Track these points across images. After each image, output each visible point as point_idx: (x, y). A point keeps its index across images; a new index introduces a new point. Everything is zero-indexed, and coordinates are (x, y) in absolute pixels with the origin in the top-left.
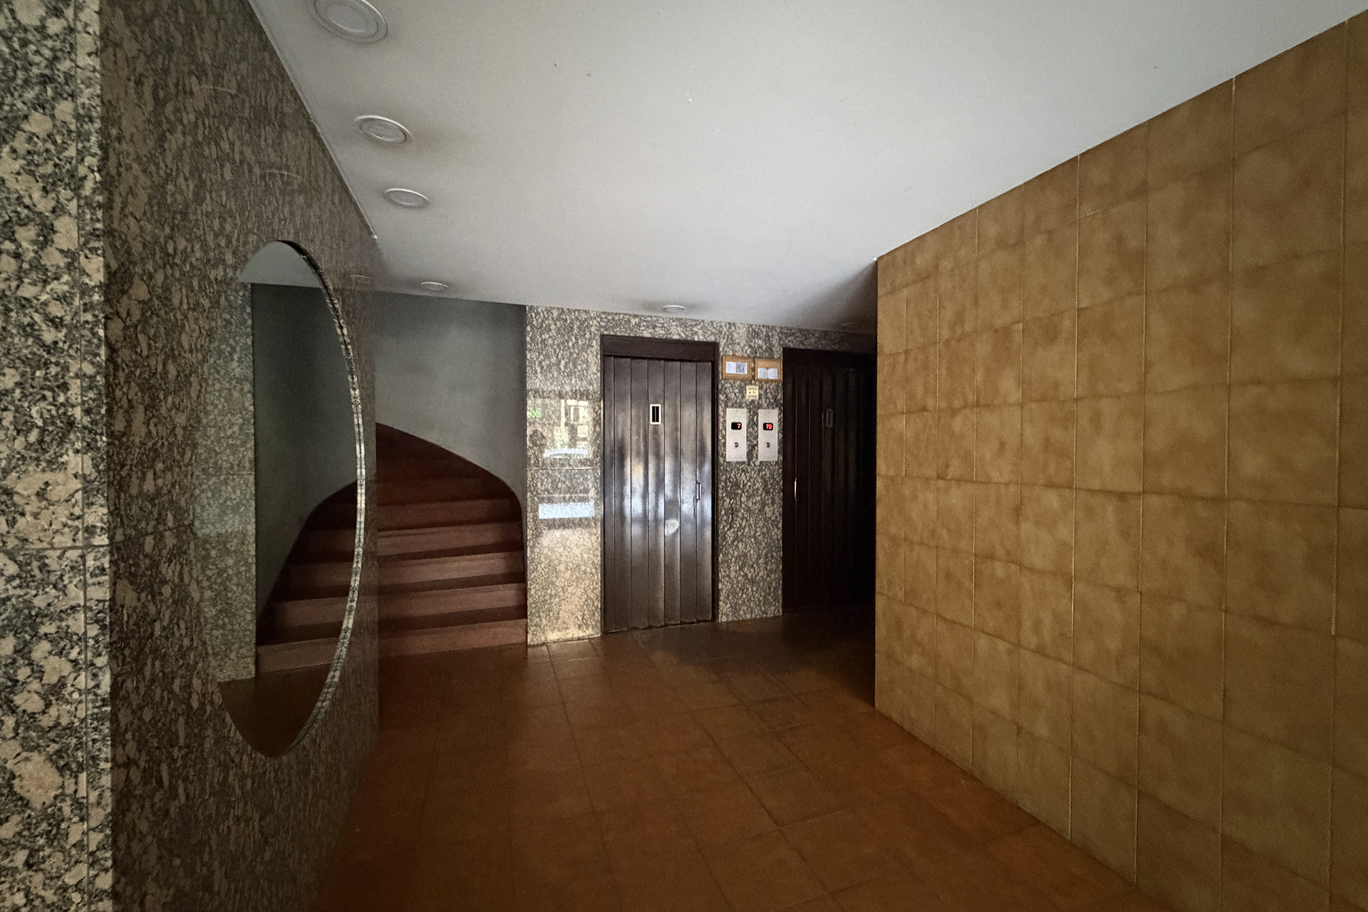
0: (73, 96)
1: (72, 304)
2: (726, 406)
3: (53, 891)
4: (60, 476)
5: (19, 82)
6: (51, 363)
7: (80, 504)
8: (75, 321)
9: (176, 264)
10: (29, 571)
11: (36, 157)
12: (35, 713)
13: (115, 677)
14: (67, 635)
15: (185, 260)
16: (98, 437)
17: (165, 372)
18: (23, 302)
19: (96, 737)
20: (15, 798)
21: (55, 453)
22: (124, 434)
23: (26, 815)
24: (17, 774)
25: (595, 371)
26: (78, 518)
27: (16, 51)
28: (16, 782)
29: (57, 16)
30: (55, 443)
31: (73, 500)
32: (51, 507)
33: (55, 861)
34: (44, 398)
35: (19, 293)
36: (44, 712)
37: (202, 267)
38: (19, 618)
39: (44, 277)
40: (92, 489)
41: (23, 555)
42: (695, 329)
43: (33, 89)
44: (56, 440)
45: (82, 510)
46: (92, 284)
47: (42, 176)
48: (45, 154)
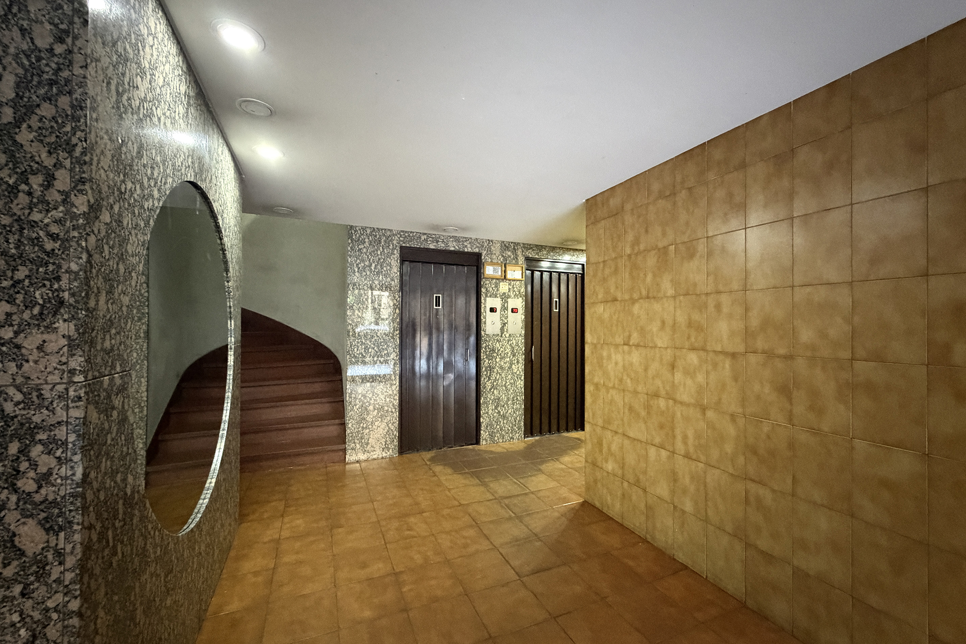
0: (70, 93)
1: (65, 225)
2: (486, 296)
3: (39, 612)
4: (52, 337)
5: (34, 83)
6: (50, 263)
7: (66, 355)
8: (66, 237)
9: (126, 198)
10: (30, 398)
11: (44, 131)
12: (30, 493)
13: (85, 469)
14: (54, 441)
15: (131, 196)
16: (79, 311)
17: (118, 270)
18: (33, 223)
19: (72, 508)
20: (15, 549)
21: (50, 322)
22: (94, 309)
23: (22, 561)
24: (17, 533)
25: (396, 271)
26: (64, 364)
27: (34, 63)
28: (16, 539)
29: (60, 42)
30: (50, 316)
31: (61, 352)
32: (46, 357)
33: (41, 592)
34: (44, 285)
35: (31, 218)
36: (37, 492)
37: (140, 200)
38: (22, 429)
39: (47, 208)
40: (74, 345)
41: (27, 388)
42: (465, 244)
43: (44, 88)
44: (51, 312)
45: (67, 359)
46: (79, 212)
47: (48, 144)
48: (50, 129)
